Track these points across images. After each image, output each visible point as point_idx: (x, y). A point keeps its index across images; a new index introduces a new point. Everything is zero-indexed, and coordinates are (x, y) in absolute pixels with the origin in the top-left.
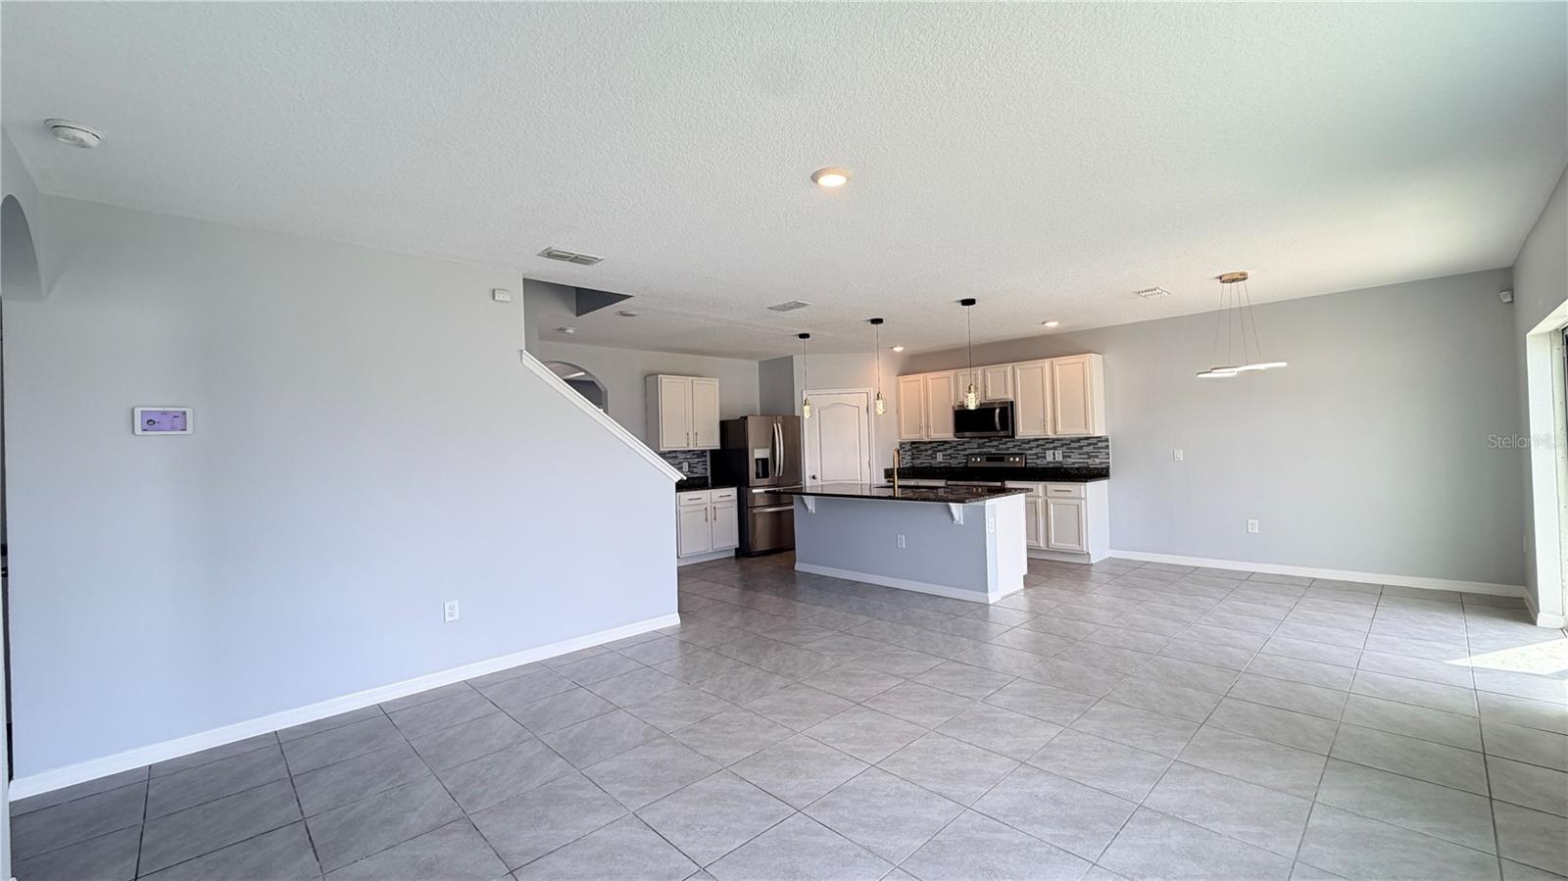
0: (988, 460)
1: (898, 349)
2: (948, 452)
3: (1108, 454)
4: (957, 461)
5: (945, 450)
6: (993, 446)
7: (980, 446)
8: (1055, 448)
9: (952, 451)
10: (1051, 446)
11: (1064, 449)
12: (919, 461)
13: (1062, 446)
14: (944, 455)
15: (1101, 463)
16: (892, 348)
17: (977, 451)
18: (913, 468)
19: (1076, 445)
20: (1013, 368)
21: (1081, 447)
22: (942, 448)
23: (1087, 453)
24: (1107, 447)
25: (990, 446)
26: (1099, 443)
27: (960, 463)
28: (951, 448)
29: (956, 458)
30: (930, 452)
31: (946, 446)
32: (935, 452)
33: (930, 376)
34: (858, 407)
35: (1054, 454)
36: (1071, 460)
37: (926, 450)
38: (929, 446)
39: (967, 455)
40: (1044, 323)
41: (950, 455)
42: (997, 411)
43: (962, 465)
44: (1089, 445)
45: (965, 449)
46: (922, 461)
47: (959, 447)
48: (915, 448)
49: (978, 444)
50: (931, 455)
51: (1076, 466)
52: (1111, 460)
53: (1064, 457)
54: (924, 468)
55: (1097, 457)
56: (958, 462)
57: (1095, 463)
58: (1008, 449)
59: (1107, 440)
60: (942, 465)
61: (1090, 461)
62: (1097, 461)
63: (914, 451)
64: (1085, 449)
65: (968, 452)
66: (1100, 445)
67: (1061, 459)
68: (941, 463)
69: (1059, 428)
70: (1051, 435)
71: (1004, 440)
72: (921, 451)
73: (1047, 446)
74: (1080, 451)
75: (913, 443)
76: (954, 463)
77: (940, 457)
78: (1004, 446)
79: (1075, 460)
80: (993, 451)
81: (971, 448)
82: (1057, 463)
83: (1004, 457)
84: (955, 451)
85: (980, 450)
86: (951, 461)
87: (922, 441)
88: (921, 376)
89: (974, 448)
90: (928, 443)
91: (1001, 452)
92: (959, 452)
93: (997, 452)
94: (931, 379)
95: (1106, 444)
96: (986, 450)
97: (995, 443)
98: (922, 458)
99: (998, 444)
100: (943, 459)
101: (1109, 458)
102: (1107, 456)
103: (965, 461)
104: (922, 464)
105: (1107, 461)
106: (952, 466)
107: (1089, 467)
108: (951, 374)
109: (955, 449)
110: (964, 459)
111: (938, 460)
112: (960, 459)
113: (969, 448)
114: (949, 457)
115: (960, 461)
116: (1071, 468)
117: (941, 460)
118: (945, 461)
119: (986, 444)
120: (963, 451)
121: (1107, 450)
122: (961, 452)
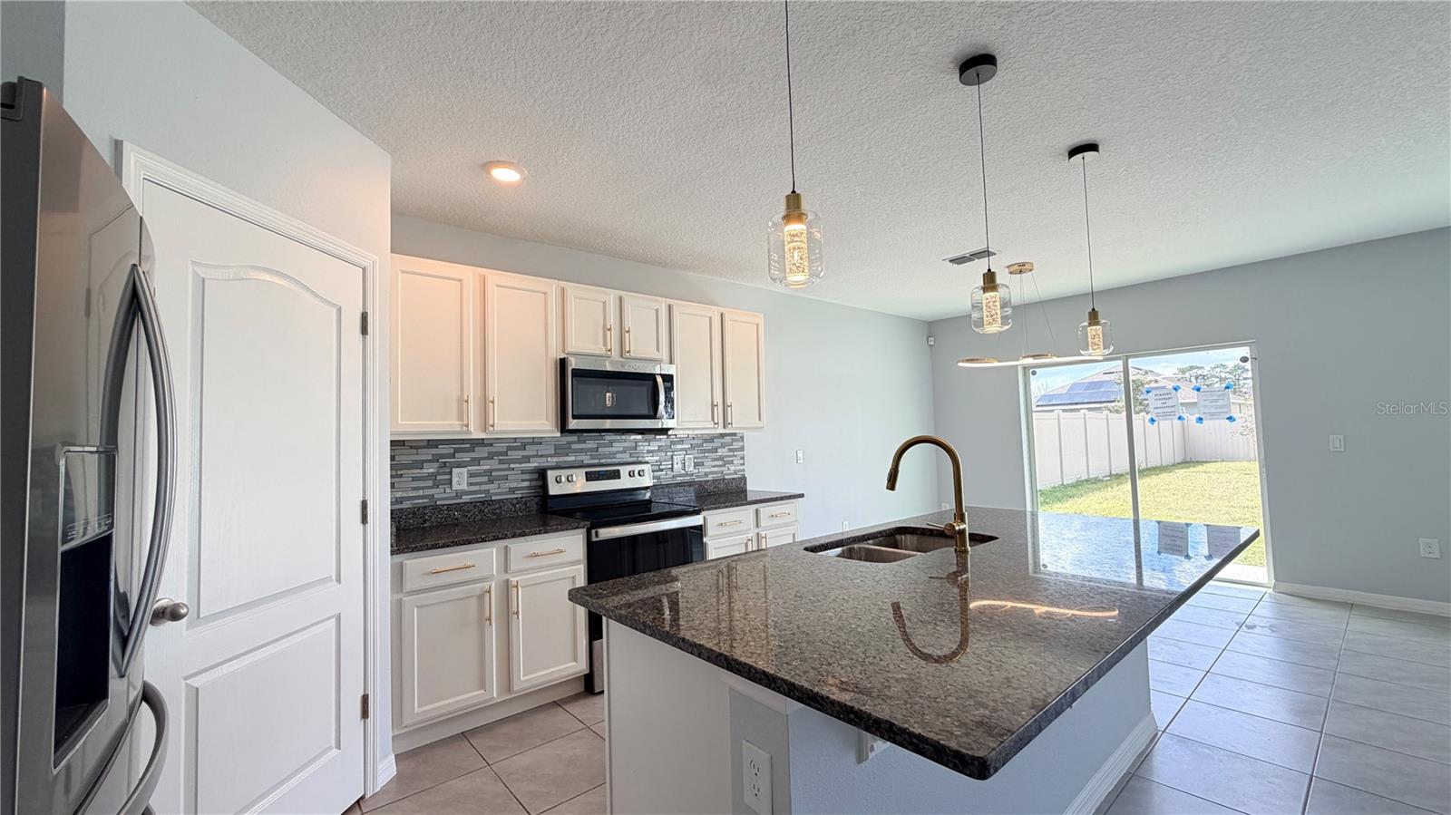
0: (590, 477)
2: (484, 467)
3: (743, 458)
4: (506, 486)
5: (476, 461)
8: (685, 451)
9: (493, 464)
10: (679, 448)
11: (696, 452)
13: (693, 447)
14: (471, 475)
15: (735, 472)
16: (491, 165)
17: (553, 461)
19: (709, 446)
20: (670, 307)
21: (715, 450)
22: (466, 457)
23: (721, 458)
24: (742, 449)
25: (581, 451)
26: (734, 440)
27: (512, 490)
28: (491, 457)
29: (506, 478)
31: (481, 452)
32: (447, 468)
33: (495, 276)
34: (339, 309)
35: (683, 461)
36: (703, 470)
37: (420, 464)
38: (427, 454)
39: (541, 471)
41: (488, 473)
42: (660, 381)
43: (518, 495)
44: (723, 446)
45: (527, 459)
47: (513, 455)
49: (557, 448)
50: (433, 476)
51: (710, 477)
52: (745, 467)
53: (696, 465)
54: (412, 512)
55: (732, 462)
57: (730, 472)
58: (613, 455)
59: (742, 438)
60: (466, 498)
61: (725, 470)
62: (732, 468)
64: (721, 452)
65: (534, 464)
66: (735, 445)
67: (691, 469)
68: (459, 494)
70: (720, 429)
73: (674, 448)
74: (714, 455)
76: (498, 491)
77: (460, 480)
78: (608, 450)
79: (709, 470)
80: (590, 459)
81: (542, 456)
82: (687, 475)
83: (619, 471)
84: (501, 462)
85: (562, 459)
86: (492, 488)
87: (404, 441)
88: (469, 273)
89: (547, 456)
90: (425, 443)
91: (602, 461)
92: (512, 466)
93: (596, 461)
94: (498, 286)
95: (741, 444)
96: (573, 458)
97: (591, 444)
98: (403, 485)
99: (595, 446)
100: (471, 484)
101: (744, 464)
102: (742, 462)
103: (526, 484)
104: (401, 503)
105: (742, 467)
106: (494, 498)
107: (724, 479)
108: (552, 286)
109: (501, 458)
110: (523, 481)
111: (455, 486)
112: (515, 481)
113: (537, 456)
114: (486, 479)
115: (514, 485)
116: (706, 481)
117: (464, 487)
118: (477, 488)
119: (573, 446)
120: (521, 463)
121: (742, 453)
122: (517, 465)
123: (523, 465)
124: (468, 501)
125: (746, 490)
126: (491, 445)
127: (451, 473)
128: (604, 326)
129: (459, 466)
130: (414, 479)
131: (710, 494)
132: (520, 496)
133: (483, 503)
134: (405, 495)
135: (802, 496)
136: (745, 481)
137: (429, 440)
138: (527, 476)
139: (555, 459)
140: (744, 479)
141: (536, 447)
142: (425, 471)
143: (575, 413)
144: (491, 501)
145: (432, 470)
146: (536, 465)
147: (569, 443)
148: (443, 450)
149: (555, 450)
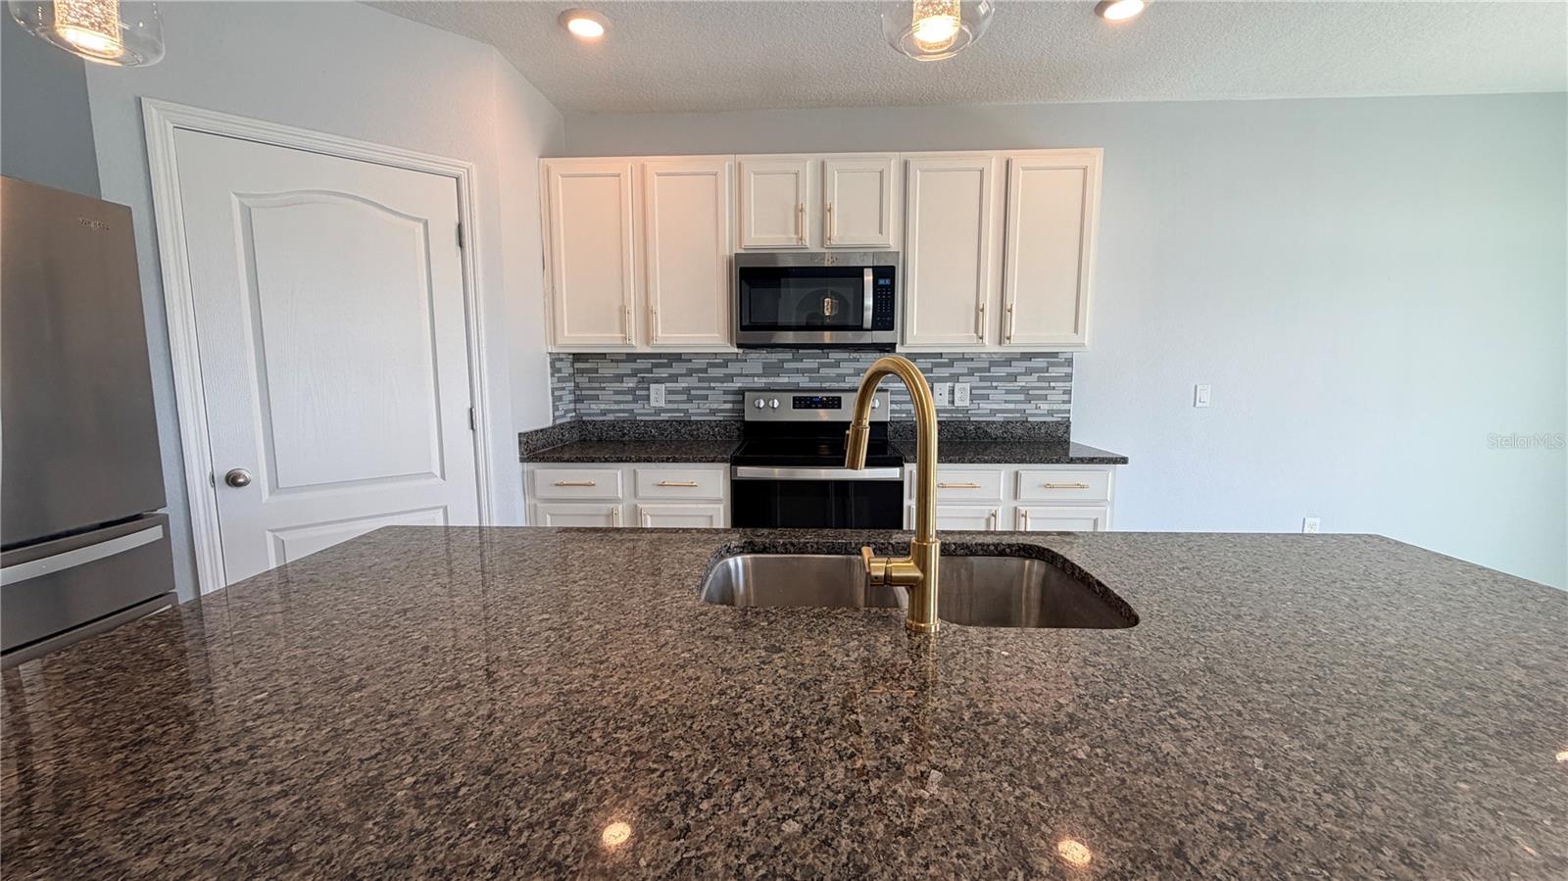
0: (800, 403)
1: (586, 29)
2: (682, 384)
3: (1068, 392)
4: (706, 407)
5: (673, 378)
6: (803, 371)
7: (769, 369)
8: (955, 378)
9: (692, 382)
10: (945, 372)
11: (975, 380)
12: (595, 407)
13: (971, 373)
14: (670, 392)
15: (1051, 413)
16: (563, 17)
17: (761, 382)
18: (580, 424)
19: (1002, 371)
20: (906, 164)
21: (1013, 377)
22: (664, 373)
23: (1024, 390)
24: (1069, 377)
25: (797, 371)
26: (1050, 364)
27: (713, 412)
28: (690, 373)
29: (706, 397)
30: (630, 383)
31: (678, 368)
32: (645, 384)
33: (655, 164)
34: (426, 224)
35: (952, 392)
36: (986, 406)
37: (619, 378)
38: (626, 368)
39: (741, 392)
40: (1100, 9)
41: (687, 391)
42: (868, 278)
43: (719, 417)
44: (1029, 372)
45: (730, 378)
46: (607, 406)
47: (713, 372)
48: (582, 371)
49: (765, 366)
50: (631, 391)
51: (999, 418)
52: (1071, 407)
53: (974, 398)
54: (613, 425)
55: (1045, 398)
56: (712, 406)
57: (1039, 412)
58: (842, 377)
59: (1069, 362)
60: (664, 416)
61: (1030, 408)
62: (1045, 407)
63: (583, 380)
64: (1022, 382)
65: (737, 384)
66: (1054, 372)
67: (967, 403)
68: (659, 411)
69: (1014, 329)
70: (990, 346)
71: (835, 355)
72: (605, 379)
73: (938, 372)
74: (1010, 386)
75: (578, 357)
76: (698, 411)
77: (658, 395)
78: (833, 372)
79: (997, 406)
80: (804, 382)
81: (747, 376)
82: (957, 410)
83: (840, 398)
84: (701, 380)
85: (772, 380)
86: (692, 408)
87: (605, 354)
88: (626, 165)
89: (754, 375)
90: (624, 357)
91: (826, 385)
92: (712, 385)
93: (817, 385)
94: (659, 175)
95: (1067, 370)
96: (786, 380)
97: (809, 364)
98: (605, 398)
99: (816, 366)
100: (670, 402)
101: (1070, 402)
102: (1066, 397)
103: (729, 406)
104: (605, 415)
105: (1066, 407)
106: (693, 418)
107: (1027, 421)
108: (724, 163)
109: (700, 375)
110: (725, 402)
111: (653, 403)
112: (718, 401)
113: (741, 375)
114: (684, 397)
115: (715, 406)
116: (988, 423)
117: (662, 404)
118: (675, 406)
119: (786, 365)
120: (723, 382)
121: (1067, 384)
122: (718, 385)
123: (725, 385)
124: (667, 419)
125: (1067, 442)
126: (690, 361)
127: (648, 389)
128: (797, 206)
129: (658, 381)
130: (617, 393)
131: (995, 441)
132: (722, 419)
133: (680, 422)
134: (608, 408)
135: (1124, 461)
136: (1068, 427)
137: (627, 354)
138: (730, 398)
139: (764, 380)
140: (1066, 425)
141: (742, 364)
142: (625, 385)
143: (744, 324)
144: (690, 421)
145: (631, 385)
146: (740, 385)
147: (783, 361)
148: (641, 364)
149: (764, 368)
